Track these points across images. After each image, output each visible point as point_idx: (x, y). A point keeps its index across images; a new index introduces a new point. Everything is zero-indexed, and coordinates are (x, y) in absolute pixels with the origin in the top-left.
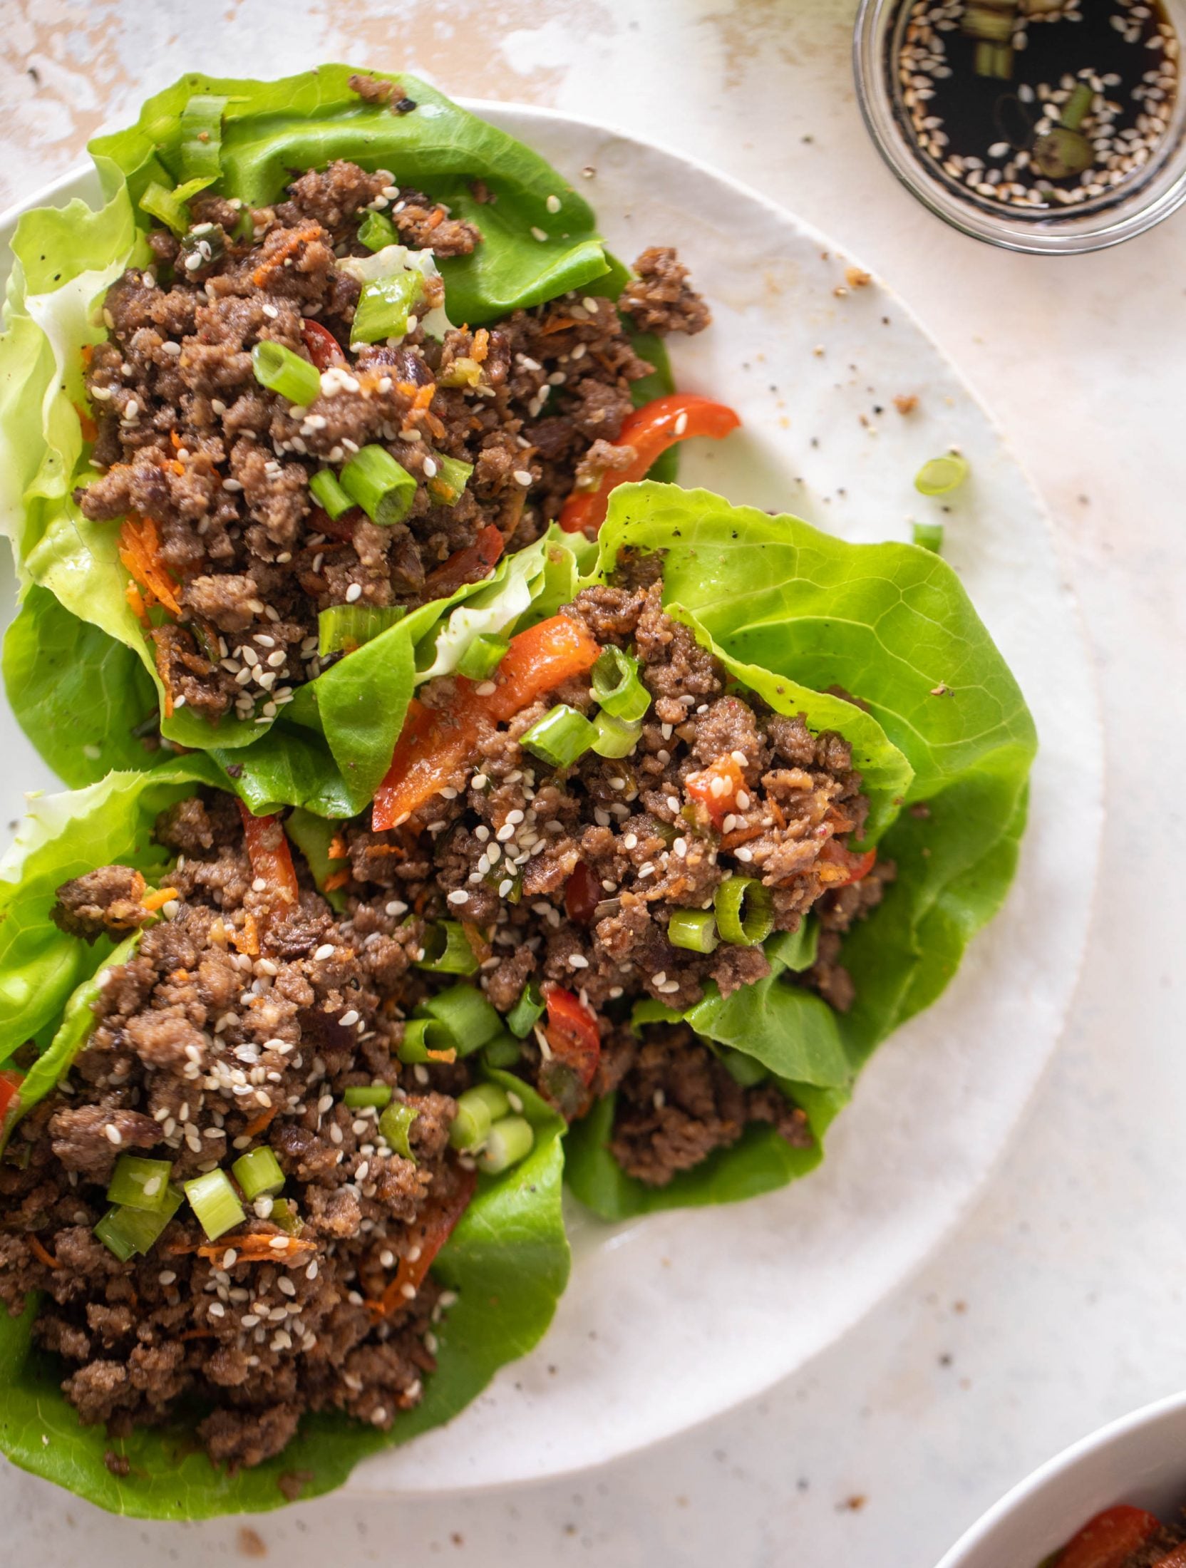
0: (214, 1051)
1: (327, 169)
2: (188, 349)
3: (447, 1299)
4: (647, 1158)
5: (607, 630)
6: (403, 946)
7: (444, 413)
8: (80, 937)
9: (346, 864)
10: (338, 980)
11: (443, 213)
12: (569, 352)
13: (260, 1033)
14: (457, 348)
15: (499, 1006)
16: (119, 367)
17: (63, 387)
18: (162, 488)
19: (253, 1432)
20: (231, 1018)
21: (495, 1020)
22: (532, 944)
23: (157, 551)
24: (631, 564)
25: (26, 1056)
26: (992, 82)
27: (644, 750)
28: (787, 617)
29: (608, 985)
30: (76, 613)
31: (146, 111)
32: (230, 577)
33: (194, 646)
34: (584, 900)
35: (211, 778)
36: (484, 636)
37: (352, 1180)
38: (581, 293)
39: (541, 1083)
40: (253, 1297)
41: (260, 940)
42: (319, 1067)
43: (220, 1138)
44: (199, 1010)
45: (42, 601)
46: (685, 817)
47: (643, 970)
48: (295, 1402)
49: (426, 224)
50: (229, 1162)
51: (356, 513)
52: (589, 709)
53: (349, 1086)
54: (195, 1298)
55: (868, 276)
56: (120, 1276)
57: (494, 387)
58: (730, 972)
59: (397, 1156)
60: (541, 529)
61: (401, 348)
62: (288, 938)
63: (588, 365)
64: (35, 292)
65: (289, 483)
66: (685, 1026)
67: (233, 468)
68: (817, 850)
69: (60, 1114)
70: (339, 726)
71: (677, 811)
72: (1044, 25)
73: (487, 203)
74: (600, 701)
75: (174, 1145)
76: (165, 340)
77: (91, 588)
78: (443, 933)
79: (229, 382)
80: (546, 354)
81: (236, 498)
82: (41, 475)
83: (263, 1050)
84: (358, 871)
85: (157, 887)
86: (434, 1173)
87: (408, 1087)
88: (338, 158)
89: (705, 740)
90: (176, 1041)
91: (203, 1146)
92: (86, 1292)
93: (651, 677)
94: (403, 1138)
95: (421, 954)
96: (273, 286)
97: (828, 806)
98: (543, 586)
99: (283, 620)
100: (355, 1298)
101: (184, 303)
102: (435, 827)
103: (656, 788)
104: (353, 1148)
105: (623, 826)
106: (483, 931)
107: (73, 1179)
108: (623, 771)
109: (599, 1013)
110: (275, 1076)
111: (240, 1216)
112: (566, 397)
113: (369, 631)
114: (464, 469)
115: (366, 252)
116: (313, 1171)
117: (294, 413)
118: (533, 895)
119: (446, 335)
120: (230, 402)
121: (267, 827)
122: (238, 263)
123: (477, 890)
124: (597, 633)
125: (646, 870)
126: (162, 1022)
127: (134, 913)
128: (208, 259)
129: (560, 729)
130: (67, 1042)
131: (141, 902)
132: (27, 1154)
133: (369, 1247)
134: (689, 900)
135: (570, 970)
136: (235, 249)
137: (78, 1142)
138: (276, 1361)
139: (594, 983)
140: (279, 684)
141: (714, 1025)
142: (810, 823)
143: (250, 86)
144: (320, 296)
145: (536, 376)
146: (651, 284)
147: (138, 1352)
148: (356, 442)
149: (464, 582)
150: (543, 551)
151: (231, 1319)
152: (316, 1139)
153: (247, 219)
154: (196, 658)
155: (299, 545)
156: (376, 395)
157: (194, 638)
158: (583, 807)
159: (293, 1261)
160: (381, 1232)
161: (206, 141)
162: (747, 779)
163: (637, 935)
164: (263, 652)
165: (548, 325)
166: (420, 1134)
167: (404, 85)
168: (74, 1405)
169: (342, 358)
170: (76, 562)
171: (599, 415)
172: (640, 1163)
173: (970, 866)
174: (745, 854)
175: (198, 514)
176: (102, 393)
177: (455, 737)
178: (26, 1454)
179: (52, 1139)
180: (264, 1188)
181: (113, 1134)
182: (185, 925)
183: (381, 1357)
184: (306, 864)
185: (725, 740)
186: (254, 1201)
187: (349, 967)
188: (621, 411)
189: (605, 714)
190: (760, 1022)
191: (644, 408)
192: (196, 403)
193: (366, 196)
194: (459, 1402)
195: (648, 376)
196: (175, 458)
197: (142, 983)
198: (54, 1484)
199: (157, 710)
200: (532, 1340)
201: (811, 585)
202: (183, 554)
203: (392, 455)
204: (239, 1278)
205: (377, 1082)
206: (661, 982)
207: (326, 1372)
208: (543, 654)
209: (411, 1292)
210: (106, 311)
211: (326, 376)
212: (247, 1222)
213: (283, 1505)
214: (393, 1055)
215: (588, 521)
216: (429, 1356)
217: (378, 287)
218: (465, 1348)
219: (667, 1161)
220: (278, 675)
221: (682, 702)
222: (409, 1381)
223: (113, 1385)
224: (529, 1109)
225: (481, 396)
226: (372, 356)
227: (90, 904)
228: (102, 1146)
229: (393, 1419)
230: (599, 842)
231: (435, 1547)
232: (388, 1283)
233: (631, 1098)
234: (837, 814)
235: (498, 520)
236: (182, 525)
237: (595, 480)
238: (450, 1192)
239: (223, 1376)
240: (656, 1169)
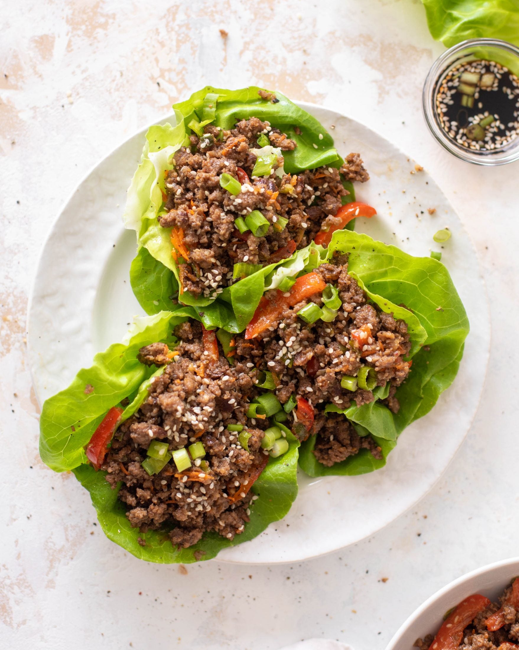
0: (186, 408)
1: (249, 120)
2: (199, 174)
3: (255, 498)
4: (326, 457)
5: (329, 278)
6: (251, 378)
7: (280, 202)
8: (146, 365)
9: (235, 348)
10: (229, 388)
11: (285, 136)
12: (322, 185)
13: (202, 404)
14: (286, 181)
15: (281, 402)
16: (176, 178)
17: (158, 183)
18: (186, 218)
19: (187, 537)
20: (193, 397)
21: (280, 406)
22: (294, 381)
23: (183, 239)
24: (338, 257)
25: (125, 403)
27: (338, 320)
28: (388, 279)
29: (319, 398)
30: (155, 257)
31: (192, 97)
32: (206, 250)
33: (192, 272)
34: (313, 369)
35: (193, 316)
36: (288, 277)
37: (227, 456)
38: (328, 166)
39: (293, 428)
40: (191, 492)
41: (205, 372)
42: (220, 417)
43: (186, 438)
44: (183, 394)
45: (144, 252)
46: (350, 344)
47: (331, 394)
48: (202, 528)
49: (280, 139)
50: (188, 446)
51: (249, 232)
52: (320, 305)
53: (229, 424)
54: (172, 490)
55: (423, 168)
56: (148, 480)
57: (297, 194)
58: (361, 399)
59: (243, 449)
60: (308, 243)
61: (268, 179)
62: (214, 372)
63: (328, 190)
64: (152, 151)
65: (228, 220)
66: (343, 414)
67: (210, 214)
68: (394, 360)
69: (134, 424)
70: (237, 303)
71: (347, 342)
72: (486, 91)
73: (300, 135)
74: (325, 302)
75: (170, 438)
76: (192, 170)
77: (160, 250)
78: (265, 375)
79: (211, 186)
80: (315, 185)
81: (210, 224)
82: (148, 211)
83: (202, 410)
84: (239, 351)
85: (172, 350)
86: (255, 456)
87: (249, 426)
88: (253, 116)
89: (358, 319)
90: (174, 404)
91: (180, 440)
92: (137, 484)
93: (342, 296)
94: (246, 444)
95: (257, 382)
96: (228, 156)
97: (399, 345)
98: (308, 262)
99: (222, 265)
100: (225, 495)
101: (199, 159)
102: (266, 340)
103: (341, 333)
104: (229, 445)
105: (328, 345)
106: (278, 376)
107: (136, 446)
108: (330, 326)
109: (314, 407)
110: (206, 419)
111: (190, 465)
112: (320, 199)
113: (250, 272)
114: (285, 220)
115: (259, 147)
116: (215, 452)
117: (232, 197)
118: (297, 366)
119: (283, 176)
120: (211, 192)
121: (210, 334)
122: (217, 147)
123: (278, 362)
124: (325, 279)
125: (335, 361)
126: (170, 397)
127: (164, 360)
128: (208, 145)
129: (311, 310)
130: (139, 400)
131: (167, 355)
132: (122, 436)
133: (230, 479)
134: (349, 373)
135: (306, 392)
136: (217, 143)
137: (139, 435)
138: (197, 514)
139: (314, 397)
140: (219, 287)
141: (354, 416)
142: (392, 350)
143: (227, 91)
144: (243, 160)
145: (311, 192)
146: (351, 165)
147: (152, 506)
148: (251, 209)
149: (282, 258)
150: (309, 250)
151: (183, 499)
152: (217, 441)
153: (222, 134)
154: (192, 275)
155: (229, 241)
156: (259, 194)
157: (192, 269)
158: (316, 337)
159: (206, 482)
160: (236, 474)
161: (211, 108)
162: (372, 334)
163: (330, 383)
164: (214, 276)
165: (316, 176)
166: (252, 442)
167: (276, 95)
168: (129, 520)
169: (249, 181)
170: (156, 240)
171: (331, 206)
172: (323, 458)
173: (442, 369)
174: (369, 359)
175: (197, 228)
176: (170, 186)
177: (275, 310)
178: (113, 535)
179: (130, 432)
180: (198, 456)
181: (151, 433)
182: (180, 364)
183: (232, 516)
184: (222, 347)
185: (365, 319)
186: (195, 460)
187: (233, 384)
188: (338, 206)
189: (326, 307)
190: (369, 416)
191: (345, 205)
192: (200, 191)
193: (261, 129)
194: (256, 533)
195: (347, 195)
196: (191, 209)
197: (165, 383)
198: (120, 547)
199: (178, 291)
200: (282, 515)
201: (397, 269)
202: (191, 241)
203: (263, 214)
204: (187, 485)
205: (238, 423)
206: (337, 399)
207: (213, 519)
208: (307, 285)
209: (243, 495)
210: (174, 159)
211: (243, 186)
212: (192, 467)
213: (195, 562)
214: (245, 414)
215: (324, 241)
216: (247, 517)
217: (262, 159)
218: (259, 515)
219: (332, 459)
220: (218, 284)
221: (352, 305)
222: (240, 525)
223: (142, 516)
224: (288, 437)
225: (292, 197)
226: (258, 181)
227: (150, 355)
228: (146, 437)
229: (234, 537)
230: (320, 350)
231: (243, 579)
232: (236, 491)
233: (322, 436)
234: (401, 348)
235: (295, 238)
236: (192, 231)
237: (328, 228)
238: (259, 462)
239: (179, 517)
240: (328, 461)
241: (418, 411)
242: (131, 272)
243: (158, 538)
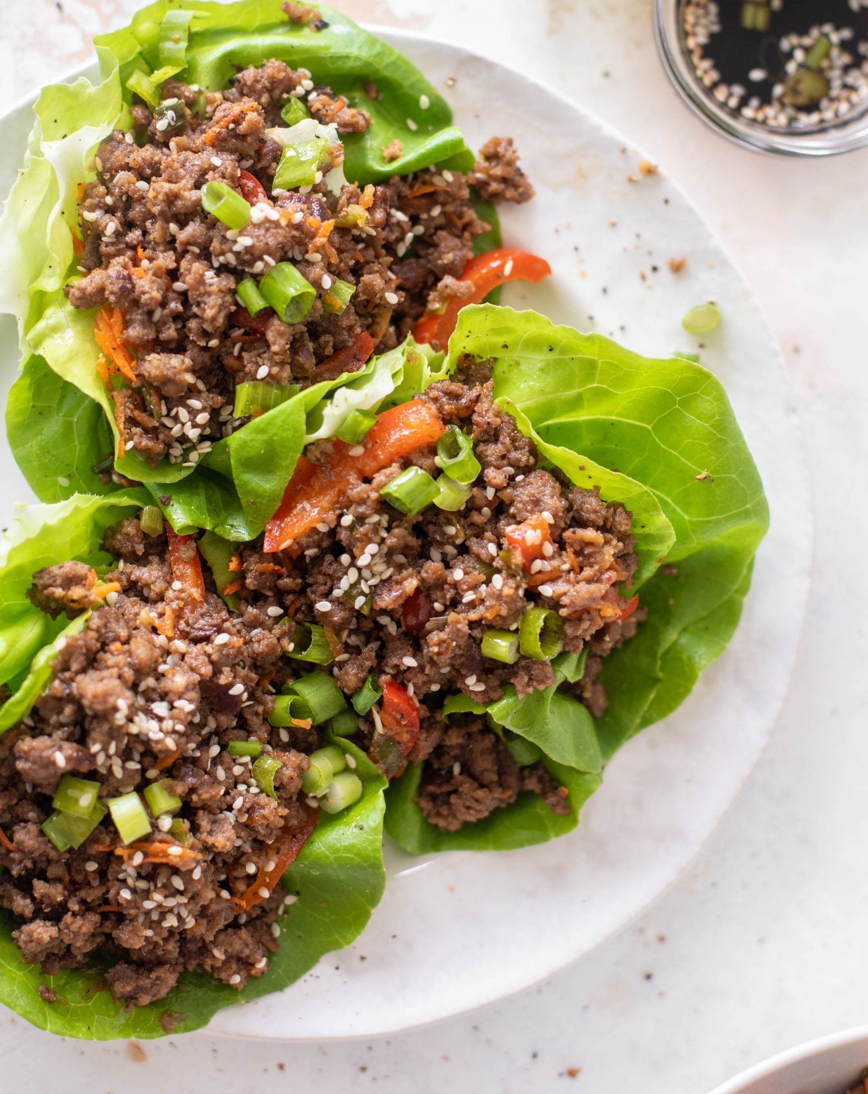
0: (137, 705)
1: (263, 66)
2: (155, 186)
3: (290, 900)
4: (444, 811)
5: (450, 414)
6: (279, 639)
7: (337, 245)
8: (46, 612)
9: (241, 576)
10: (230, 661)
11: (344, 102)
12: (429, 211)
13: (171, 695)
14: (350, 198)
15: (346, 690)
16: (104, 198)
17: (63, 213)
18: (129, 286)
19: (145, 982)
20: (150, 682)
21: (341, 701)
22: (374, 645)
23: (122, 333)
24: (469, 367)
26: (754, 33)
27: (472, 506)
28: (582, 416)
29: (430, 682)
30: (60, 375)
31: (136, 19)
32: (173, 355)
33: (143, 406)
34: (418, 616)
36: (358, 410)
37: (230, 808)
38: (441, 167)
39: (372, 749)
40: (152, 888)
41: (175, 626)
42: (212, 724)
43: (136, 770)
44: (129, 673)
45: (37, 366)
46: (502, 559)
47: (458, 671)
48: (176, 964)
49: (331, 109)
50: (141, 788)
51: (269, 313)
52: (433, 471)
53: (232, 739)
54: (110, 884)
55: (656, 167)
56: (58, 862)
57: (375, 228)
58: (526, 679)
59: (264, 794)
60: (400, 338)
61: (309, 193)
62: (196, 626)
63: (442, 221)
64: (48, 140)
65: (221, 286)
66: (486, 716)
67: (181, 274)
68: (603, 592)
69: (23, 740)
70: (245, 472)
71: (495, 554)
73: (376, 99)
74: (443, 467)
75: (103, 771)
76: (138, 180)
77: (71, 358)
78: (310, 632)
79: (182, 211)
80: (412, 211)
81: (182, 297)
82: (42, 276)
83: (172, 707)
84: (249, 581)
85: (104, 581)
86: (289, 809)
87: (274, 744)
88: (271, 57)
89: (520, 502)
90: (110, 695)
91: (124, 774)
92: (33, 870)
93: (482, 452)
94: (269, 782)
95: (291, 647)
96: (220, 144)
97: (612, 559)
98: (402, 379)
99: (209, 391)
100: (225, 894)
101: (153, 155)
102: (310, 552)
103: (479, 535)
104: (232, 785)
105: (452, 563)
106: (338, 633)
107: (29, 788)
108: (455, 521)
109: (420, 701)
110: (180, 728)
111: (148, 829)
112: (424, 243)
113: (272, 402)
114: (349, 288)
115: (286, 125)
116: (203, 800)
117: (229, 234)
118: (380, 609)
119: (342, 189)
120: (182, 225)
121: (185, 544)
122: (194, 131)
123: (338, 602)
124: (443, 415)
125: (469, 597)
126: (101, 680)
127: (86, 597)
128: (173, 124)
129: (411, 484)
130: (31, 688)
131: (92, 590)
133: (237, 858)
134: (501, 622)
135: (402, 668)
136: (192, 120)
137: (34, 763)
138: (165, 934)
139: (420, 679)
140: (202, 438)
141: (510, 717)
142: (598, 571)
143: (211, 7)
144: (253, 153)
145: (405, 226)
146: (493, 164)
147: (68, 918)
148: (274, 259)
149: (343, 371)
150: (403, 354)
151: (135, 901)
152: (206, 777)
153: (202, 100)
154: (144, 414)
155: (225, 336)
156: (290, 225)
157: (143, 400)
158: (423, 546)
159: (184, 865)
160: (248, 848)
161: (176, 41)
162: (551, 534)
163: (458, 646)
164: (193, 412)
165: (416, 189)
166: (281, 780)
167: (321, 11)
168: (19, 948)
169: (266, 198)
170: (63, 338)
171: (448, 258)
172: (438, 814)
173: (704, 614)
174: (547, 590)
175: (153, 306)
176: (90, 216)
177: (330, 485)
179: (16, 758)
180: (166, 809)
181: (60, 759)
182: (121, 610)
183: (240, 938)
184: (211, 574)
185: (536, 502)
186: (158, 818)
187: (239, 652)
188: (464, 256)
189: (446, 477)
190: (544, 719)
191: (481, 256)
192: (158, 226)
193: (290, 86)
194: (293, 976)
195: (485, 233)
196: (139, 266)
197: (89, 650)
199: (113, 454)
200: (351, 937)
201: (607, 390)
202: (140, 335)
203: (299, 270)
204: (144, 873)
205: (252, 738)
206: (471, 682)
207: (200, 945)
208: (402, 428)
209: (265, 894)
210: (98, 158)
211: (254, 208)
212: (153, 833)
213: (162, 1035)
214: (265, 720)
215: (435, 336)
216: (274, 940)
217: (295, 149)
218: (300, 937)
219: (459, 815)
220: (203, 431)
221: (504, 472)
222: (258, 957)
223: (48, 939)
224: (360, 768)
225: (364, 235)
226: (288, 198)
227: (56, 586)
228: (51, 768)
229: (245, 983)
230: (433, 573)
231: (266, 1070)
232: (249, 886)
233: (436, 766)
234: (616, 566)
235: (369, 328)
236: (142, 314)
237: (443, 305)
238: (299, 823)
239: (127, 941)
240: (450, 819)
241: (650, 708)
242: (7, 414)
243: (81, 986)
